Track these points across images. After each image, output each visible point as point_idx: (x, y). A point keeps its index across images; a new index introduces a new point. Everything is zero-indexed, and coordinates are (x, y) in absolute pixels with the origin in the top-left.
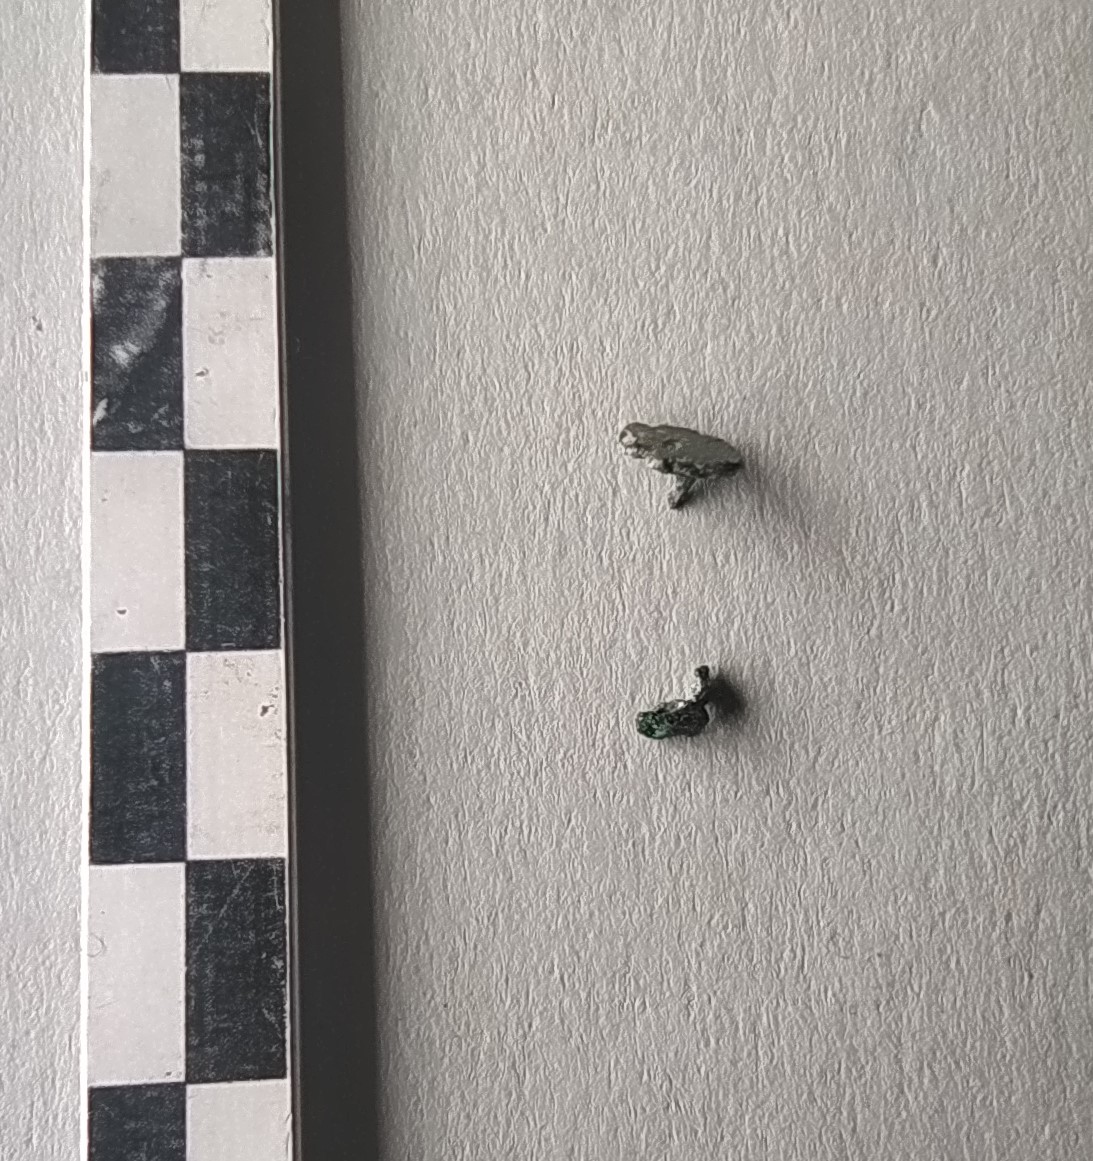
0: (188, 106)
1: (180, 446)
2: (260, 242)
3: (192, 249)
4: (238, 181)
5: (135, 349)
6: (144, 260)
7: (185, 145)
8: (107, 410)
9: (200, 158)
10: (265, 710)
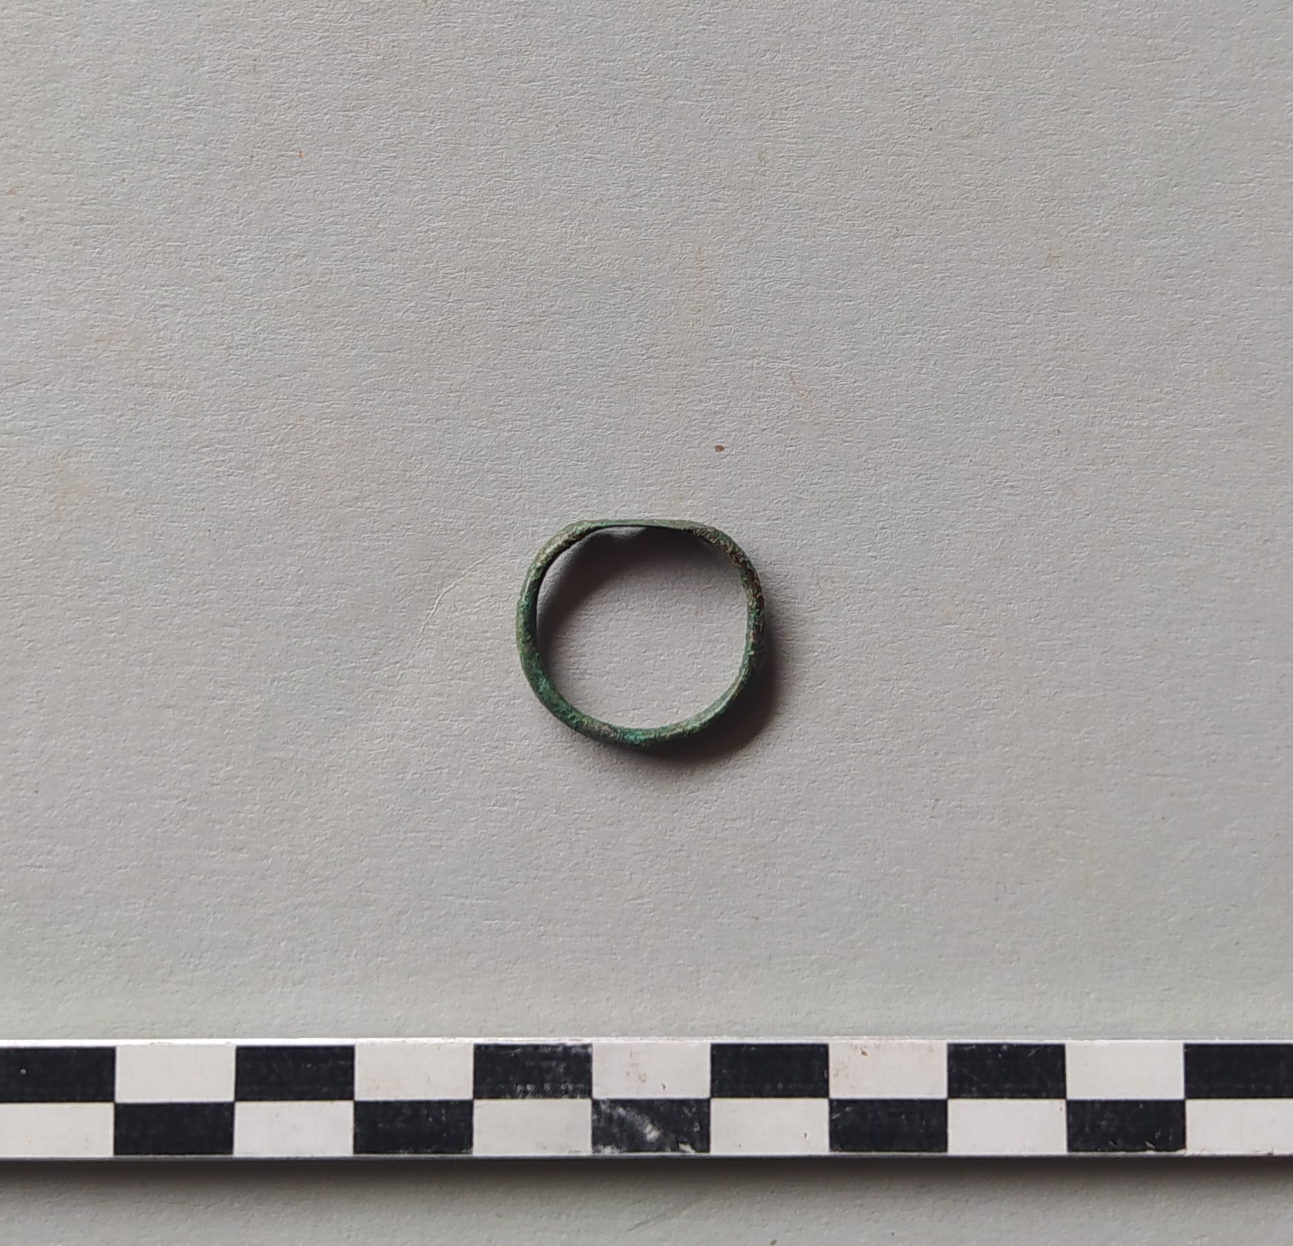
0: (495, 1095)
1: (708, 1101)
2: (584, 1051)
3: (587, 1092)
4: (544, 1064)
5: (649, 1127)
6: (593, 1121)
7: (521, 1096)
8: (685, 1143)
9: (529, 1087)
10: (864, 1053)
